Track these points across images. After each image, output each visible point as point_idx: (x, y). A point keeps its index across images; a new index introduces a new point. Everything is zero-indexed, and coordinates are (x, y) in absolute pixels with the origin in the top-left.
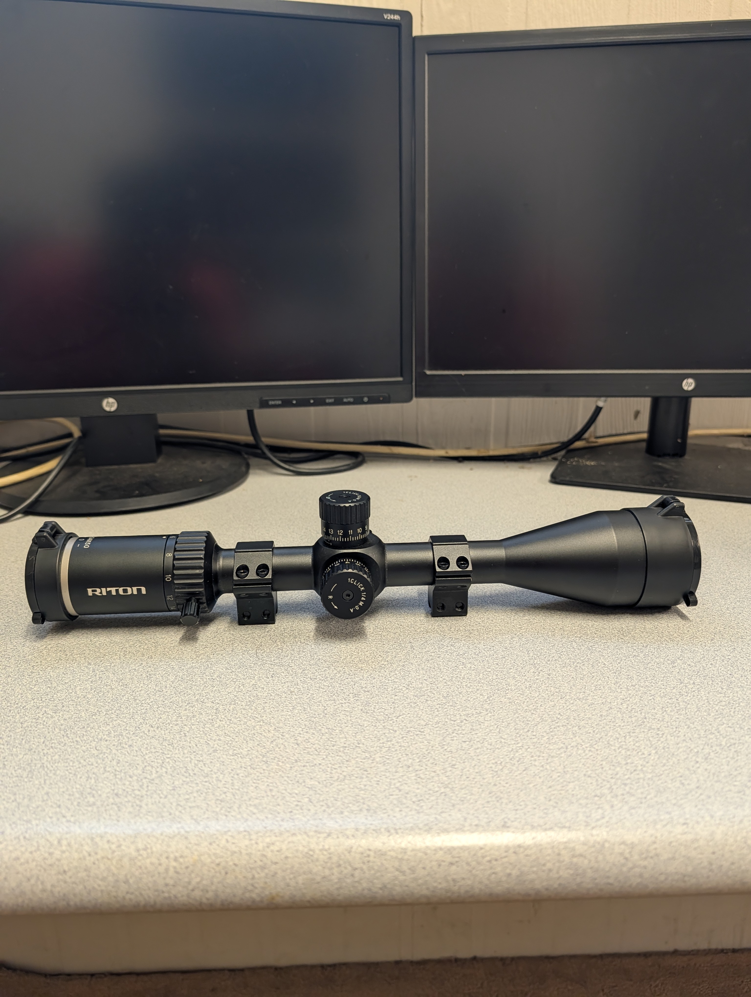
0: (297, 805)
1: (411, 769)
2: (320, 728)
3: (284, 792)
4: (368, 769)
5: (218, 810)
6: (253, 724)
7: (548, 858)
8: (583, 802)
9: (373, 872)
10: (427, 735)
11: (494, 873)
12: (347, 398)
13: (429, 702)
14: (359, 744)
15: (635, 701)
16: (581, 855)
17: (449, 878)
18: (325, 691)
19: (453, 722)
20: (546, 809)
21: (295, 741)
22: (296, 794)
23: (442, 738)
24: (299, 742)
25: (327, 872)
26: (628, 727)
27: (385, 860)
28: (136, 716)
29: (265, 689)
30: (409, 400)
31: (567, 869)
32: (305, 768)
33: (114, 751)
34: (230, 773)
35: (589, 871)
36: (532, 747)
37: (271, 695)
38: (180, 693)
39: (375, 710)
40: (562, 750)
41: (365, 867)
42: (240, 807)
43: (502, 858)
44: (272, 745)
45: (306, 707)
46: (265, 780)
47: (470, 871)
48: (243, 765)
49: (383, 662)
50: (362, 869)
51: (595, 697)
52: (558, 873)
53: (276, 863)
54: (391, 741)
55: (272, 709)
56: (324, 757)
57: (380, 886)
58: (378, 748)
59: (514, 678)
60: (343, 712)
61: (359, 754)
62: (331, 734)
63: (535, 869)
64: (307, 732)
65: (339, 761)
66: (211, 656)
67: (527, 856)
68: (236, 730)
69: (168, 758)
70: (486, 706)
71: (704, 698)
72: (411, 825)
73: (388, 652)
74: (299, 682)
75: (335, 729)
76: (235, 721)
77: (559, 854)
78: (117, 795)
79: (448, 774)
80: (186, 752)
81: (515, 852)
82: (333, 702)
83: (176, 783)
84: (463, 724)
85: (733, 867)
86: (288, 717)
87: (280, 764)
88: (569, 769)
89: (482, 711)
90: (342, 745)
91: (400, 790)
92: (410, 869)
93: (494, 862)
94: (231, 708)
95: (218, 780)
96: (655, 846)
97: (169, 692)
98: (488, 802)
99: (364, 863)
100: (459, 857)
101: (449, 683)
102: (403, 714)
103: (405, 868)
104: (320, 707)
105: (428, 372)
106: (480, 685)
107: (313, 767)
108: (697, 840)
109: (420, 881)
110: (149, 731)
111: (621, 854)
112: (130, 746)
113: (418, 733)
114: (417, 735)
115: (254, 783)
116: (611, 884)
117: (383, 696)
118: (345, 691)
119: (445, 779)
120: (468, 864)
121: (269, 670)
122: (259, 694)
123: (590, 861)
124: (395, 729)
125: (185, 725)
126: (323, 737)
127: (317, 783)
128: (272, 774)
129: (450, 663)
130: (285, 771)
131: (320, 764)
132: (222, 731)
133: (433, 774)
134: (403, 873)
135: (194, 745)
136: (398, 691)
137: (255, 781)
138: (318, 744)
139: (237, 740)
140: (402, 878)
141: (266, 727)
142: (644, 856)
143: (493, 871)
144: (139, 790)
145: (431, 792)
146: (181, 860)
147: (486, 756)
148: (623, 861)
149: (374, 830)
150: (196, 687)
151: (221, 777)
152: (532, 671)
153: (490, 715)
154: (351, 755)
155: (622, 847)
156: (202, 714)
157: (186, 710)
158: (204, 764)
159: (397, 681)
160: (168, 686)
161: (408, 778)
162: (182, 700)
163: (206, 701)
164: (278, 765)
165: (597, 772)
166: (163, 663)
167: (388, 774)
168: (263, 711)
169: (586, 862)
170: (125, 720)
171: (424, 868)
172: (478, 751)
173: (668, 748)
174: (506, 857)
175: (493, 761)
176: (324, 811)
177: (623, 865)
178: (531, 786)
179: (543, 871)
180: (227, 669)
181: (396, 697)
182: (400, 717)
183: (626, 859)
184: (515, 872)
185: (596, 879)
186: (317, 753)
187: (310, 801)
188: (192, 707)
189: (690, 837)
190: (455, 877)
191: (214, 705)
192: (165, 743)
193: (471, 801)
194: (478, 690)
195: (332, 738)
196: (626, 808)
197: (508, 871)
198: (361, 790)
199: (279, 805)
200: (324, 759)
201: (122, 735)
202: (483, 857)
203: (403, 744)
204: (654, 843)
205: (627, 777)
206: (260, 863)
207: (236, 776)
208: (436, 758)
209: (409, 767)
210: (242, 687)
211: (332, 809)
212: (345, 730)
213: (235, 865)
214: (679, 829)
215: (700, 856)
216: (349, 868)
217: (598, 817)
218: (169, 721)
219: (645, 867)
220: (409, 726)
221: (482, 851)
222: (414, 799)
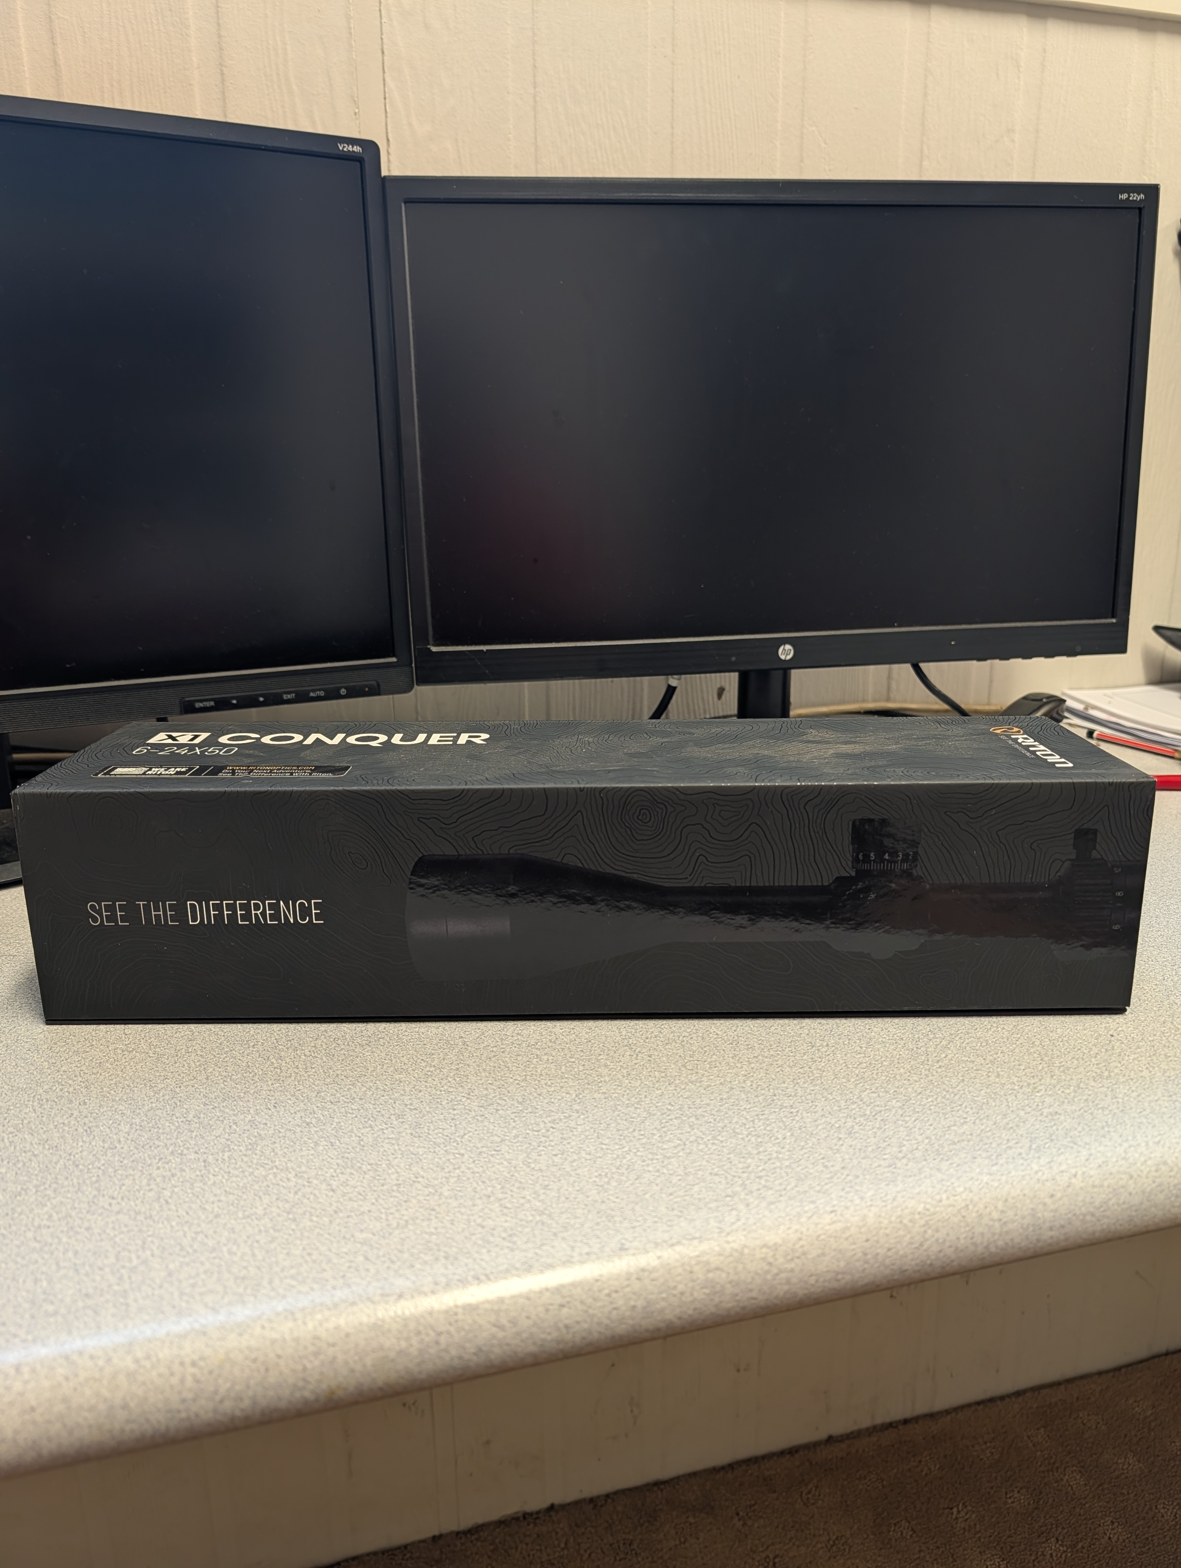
0: (350, 1267)
1: (492, 1199)
2: (359, 1165)
3: (328, 1253)
4: (436, 1208)
5: (241, 1290)
6: (263, 1173)
7: (679, 1278)
8: (713, 1205)
9: (463, 1333)
10: (506, 1154)
11: (615, 1309)
12: (314, 691)
13: (500, 1112)
14: (417, 1178)
15: (760, 1076)
16: (717, 1269)
17: (561, 1325)
18: (356, 1117)
19: (536, 1133)
20: (670, 1221)
21: (329, 1187)
22: (346, 1253)
23: (525, 1155)
24: (334, 1187)
25: (403, 1344)
26: (756, 1109)
27: (478, 1315)
28: (85, 1188)
29: (269, 1125)
30: (409, 689)
31: (702, 1288)
32: (350, 1219)
33: (65, 1240)
34: (246, 1242)
35: (728, 1286)
36: (641, 1149)
37: (280, 1132)
38: (143, 1147)
39: (430, 1132)
40: (679, 1148)
41: (452, 1329)
42: (271, 1282)
43: (623, 1288)
44: (297, 1197)
45: (333, 1141)
46: (298, 1242)
47: (586, 1311)
48: (262, 1228)
49: (428, 1069)
50: (449, 1333)
51: (712, 1077)
52: (692, 1295)
53: (333, 1345)
54: (459, 1168)
55: (286, 1150)
56: (374, 1201)
57: (472, 1350)
58: (444, 1179)
59: (606, 1066)
60: (387, 1141)
61: (420, 1190)
62: (376, 1171)
63: (664, 1295)
64: (342, 1173)
65: (395, 1203)
66: (178, 1090)
67: (653, 1280)
68: (241, 1184)
69: (149, 1236)
70: (576, 1107)
71: (842, 1062)
72: (505, 1266)
73: (433, 1054)
74: (316, 1109)
75: (380, 1163)
76: (236, 1172)
77: (691, 1272)
78: (87, 1295)
79: (542, 1197)
80: (174, 1224)
81: (638, 1279)
82: (370, 1129)
83: (171, 1266)
84: (549, 1133)
85: (890, 1254)
86: (311, 1157)
87: (315, 1219)
88: (691, 1170)
89: (572, 1114)
90: (395, 1182)
91: (483, 1227)
92: (510, 1321)
93: (614, 1295)
94: (226, 1157)
95: (230, 1252)
96: (801, 1243)
97: (126, 1147)
98: (598, 1224)
99: (450, 1324)
100: (570, 1296)
101: (523, 1084)
102: (469, 1132)
103: (504, 1321)
104: (353, 1139)
105: (434, 649)
106: (563, 1081)
107: (361, 1217)
108: (848, 1228)
109: (524, 1335)
110: (110, 1205)
111: (764, 1259)
112: (88, 1229)
113: (493, 1152)
114: (492, 1155)
115: (284, 1248)
116: (754, 1299)
117: (437, 1112)
118: (383, 1112)
119: (538, 1204)
120: (582, 1302)
121: (269, 1099)
122: (262, 1133)
123: (729, 1273)
124: (462, 1151)
125: (164, 1189)
126: (367, 1176)
127: (370, 1236)
128: (306, 1234)
129: (519, 1058)
130: (323, 1227)
131: (369, 1211)
132: (220, 1188)
133: (522, 1201)
134: (502, 1328)
135: (184, 1214)
136: (456, 1103)
137: (283, 1246)
138: (362, 1186)
139: (245, 1197)
140: (501, 1334)
141: (283, 1175)
142: (789, 1257)
143: (614, 1306)
144: (118, 1284)
145: (524, 1223)
146: (202, 1363)
147: (586, 1169)
148: (766, 1267)
149: (459, 1280)
150: (165, 1135)
151: (234, 1248)
152: (628, 1054)
153: (582, 1117)
154: (410, 1194)
155: (764, 1250)
156: (184, 1170)
157: (158, 1168)
158: (206, 1236)
159: (452, 1090)
160: (122, 1139)
161: (491, 1210)
162: (149, 1155)
163: (185, 1152)
164: (311, 1220)
165: (725, 1168)
166: (105, 1109)
167: (463, 1210)
168: (272, 1154)
169: (724, 1275)
170: (69, 1195)
171: (528, 1318)
172: (575, 1164)
173: (805, 1127)
174: (628, 1286)
175: (596, 1174)
176: (388, 1268)
177: (767, 1272)
178: (647, 1196)
179: (674, 1296)
180: (205, 1104)
181: (455, 1112)
182: (466, 1137)
183: (770, 1264)
184: (640, 1303)
185: (737, 1295)
186: (362, 1197)
187: (367, 1258)
188: (168, 1163)
189: (839, 1226)
190: (567, 1322)
191: (199, 1156)
192: (141, 1218)
193: (577, 1225)
194: (562, 1087)
195: (379, 1176)
196: (764, 1204)
197: (632, 1303)
198: (432, 1234)
199: (325, 1270)
200: (373, 1204)
201: (71, 1217)
202: (600, 1291)
203: (476, 1170)
204: (800, 1239)
205: (761, 1168)
206: (311, 1349)
207: (256, 1244)
208: (523, 1181)
209: (489, 1197)
210: (234, 1127)
211: (399, 1263)
212: (395, 1162)
213: (279, 1357)
214: (827, 1218)
215: (853, 1247)
216: (432, 1334)
217: (733, 1220)
218: (137, 1187)
219: (792, 1271)
220: (479, 1145)
221: (598, 1284)
222: (504, 1235)
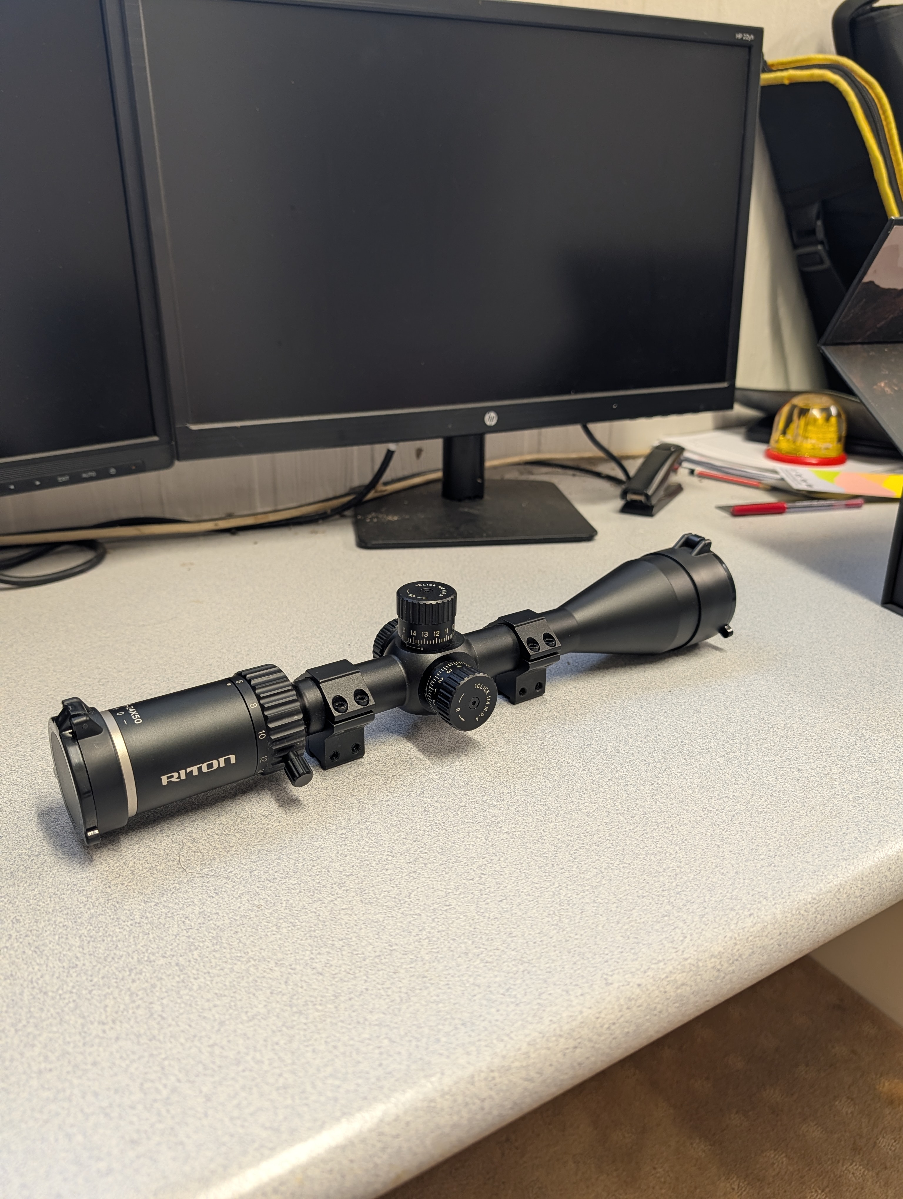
0: (381, 1053)
1: (470, 955)
2: (330, 942)
3: (351, 1042)
4: (426, 974)
5: (289, 1101)
6: (243, 967)
7: (657, 1000)
10: (457, 907)
11: (614, 1039)
13: (429, 865)
14: (391, 946)
15: (624, 797)
16: (683, 985)
18: (300, 892)
19: (471, 882)
21: (315, 971)
22: (369, 1039)
23: (475, 905)
24: (320, 970)
26: (638, 828)
27: (512, 1074)
28: (67, 1017)
29: (221, 914)
31: (674, 1003)
32: (353, 1001)
33: (76, 1081)
34: (266, 1046)
35: (692, 996)
36: (569, 883)
37: (236, 920)
38: (105, 960)
39: (378, 896)
40: (600, 876)
42: (314, 1086)
43: (618, 1019)
44: (290, 987)
45: (292, 921)
46: (317, 1036)
48: (274, 1028)
49: (340, 832)
51: (587, 804)
52: (667, 1010)
54: (424, 929)
55: (252, 938)
56: (365, 978)
58: (416, 943)
59: (494, 806)
60: (342, 912)
61: (401, 958)
62: (350, 946)
63: (648, 1017)
64: (319, 954)
65: (386, 976)
66: (109, 890)
67: (639, 1006)
68: (227, 984)
69: (164, 1059)
70: (491, 850)
71: (679, 775)
72: (520, 1023)
73: (337, 816)
74: (257, 890)
75: (349, 937)
76: (215, 971)
77: (665, 992)
78: (133, 1142)
79: (513, 946)
80: (182, 1040)
82: (320, 902)
83: (205, 1089)
84: (483, 879)
86: (280, 942)
87: (320, 1008)
88: (621, 896)
89: (492, 858)
90: (373, 954)
91: (479, 986)
93: (613, 1027)
94: (196, 956)
95: (258, 1062)
96: (737, 947)
97: (87, 964)
100: (580, 1038)
101: (433, 835)
102: (413, 891)
104: (310, 915)
106: (466, 826)
107: (362, 997)
108: (765, 927)
109: (549, 1081)
110: (104, 1031)
111: (714, 967)
112: (95, 1064)
113: (446, 908)
114: (446, 911)
115: (307, 1046)
117: (372, 874)
118: (324, 883)
119: (513, 953)
121: (206, 886)
122: (218, 923)
123: (691, 986)
124: (418, 911)
125: (151, 1003)
126: (344, 953)
127: (382, 1015)
128: (320, 1026)
129: (416, 809)
130: (332, 1015)
131: (367, 989)
132: (208, 992)
133: (498, 953)
134: (531, 1080)
135: (187, 1027)
136: (385, 863)
137: (306, 1044)
138: (345, 964)
139: (239, 997)
140: (531, 1086)
141: (263, 966)
142: (731, 962)
143: (613, 1036)
144: (160, 1122)
145: (511, 975)
146: (283, 1188)
147: (534, 911)
148: (716, 974)
149: (486, 1046)
150: (121, 942)
151: (258, 1056)
152: (506, 792)
153: (502, 859)
154: (394, 964)
155: (713, 960)
156: (161, 979)
157: (134, 981)
158: (222, 1048)
159: (373, 850)
160: (79, 955)
161: (475, 967)
162: (117, 968)
163: (152, 958)
164: (317, 1010)
165: (646, 889)
166: (43, 924)
167: (451, 971)
168: (241, 945)
169: (688, 988)
170: (55, 1029)
172: (522, 907)
173: (686, 840)
174: (622, 1016)
175: (545, 914)
176: (417, 1047)
177: (717, 978)
179: (655, 1015)
180: (145, 902)
181: (389, 872)
182: (412, 896)
183: (718, 970)
184: (632, 1028)
185: (697, 1002)
186: (352, 976)
187: (392, 1041)
188: (141, 974)
189: (759, 926)
190: (579, 1060)
191: (169, 960)
192: (143, 1040)
193: (559, 969)
194: (469, 833)
195: (355, 950)
196: (697, 919)
197: (626, 1030)
198: (437, 1003)
199: (359, 1062)
200: (366, 981)
201: (68, 1053)
202: (602, 1027)
203: (440, 928)
204: (736, 944)
205: (674, 884)
207: (277, 1047)
208: (487, 932)
209: (467, 954)
210: (188, 922)
211: (424, 1040)
212: (363, 933)
214: (749, 922)
218: (122, 1007)
219: (734, 972)
220: (429, 902)
222: (502, 991)
